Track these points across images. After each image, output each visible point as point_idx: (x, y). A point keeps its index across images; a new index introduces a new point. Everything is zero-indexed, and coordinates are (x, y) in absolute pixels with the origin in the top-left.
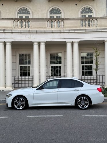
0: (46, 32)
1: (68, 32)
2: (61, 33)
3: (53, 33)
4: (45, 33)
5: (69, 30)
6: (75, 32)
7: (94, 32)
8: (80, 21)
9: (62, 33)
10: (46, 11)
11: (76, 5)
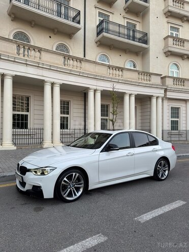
0: (16, 61)
1: (49, 68)
2: (38, 67)
3: (27, 64)
4: (14, 61)
5: (50, 66)
6: (57, 71)
7: (79, 75)
8: (62, 57)
9: (40, 67)
10: (8, 33)
11: (50, 37)
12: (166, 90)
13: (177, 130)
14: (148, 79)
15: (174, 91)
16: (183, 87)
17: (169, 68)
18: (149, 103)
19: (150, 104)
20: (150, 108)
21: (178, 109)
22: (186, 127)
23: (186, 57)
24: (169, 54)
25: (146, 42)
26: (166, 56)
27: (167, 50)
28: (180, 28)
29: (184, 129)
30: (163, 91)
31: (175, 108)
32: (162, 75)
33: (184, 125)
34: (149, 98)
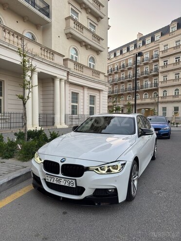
12: (68, 73)
13: (77, 114)
14: (51, 57)
15: (75, 76)
16: (81, 73)
17: (70, 52)
18: (52, 85)
19: (54, 86)
20: (54, 90)
21: (77, 94)
22: (83, 112)
23: (89, 47)
24: (70, 36)
25: (48, 15)
26: (67, 38)
27: (68, 31)
28: (79, 13)
29: (82, 113)
30: (65, 74)
31: (75, 93)
32: (64, 56)
33: (82, 110)
34: (53, 79)
